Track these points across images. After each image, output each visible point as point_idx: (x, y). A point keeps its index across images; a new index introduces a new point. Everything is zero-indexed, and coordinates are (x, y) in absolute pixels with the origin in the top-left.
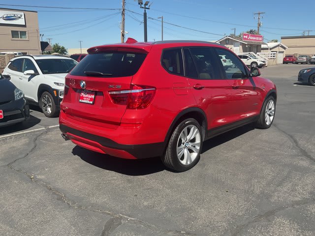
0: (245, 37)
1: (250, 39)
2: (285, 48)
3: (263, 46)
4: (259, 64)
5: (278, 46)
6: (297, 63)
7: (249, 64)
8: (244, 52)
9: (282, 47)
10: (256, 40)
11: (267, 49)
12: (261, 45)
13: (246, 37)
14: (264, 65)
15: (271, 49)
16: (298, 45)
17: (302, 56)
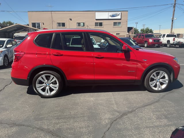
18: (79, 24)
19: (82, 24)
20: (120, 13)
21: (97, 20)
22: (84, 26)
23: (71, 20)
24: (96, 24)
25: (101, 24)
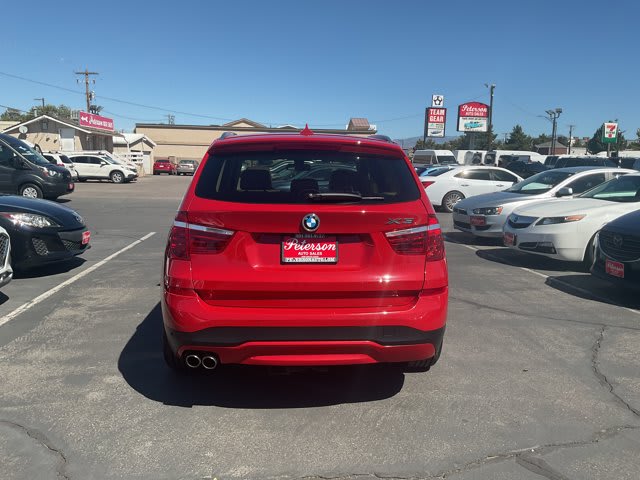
0: (83, 118)
1: (92, 125)
2: (151, 146)
3: (116, 139)
4: (126, 176)
5: (140, 140)
6: (179, 174)
7: (107, 175)
8: (84, 149)
9: (147, 143)
10: (103, 127)
11: (124, 145)
12: (111, 138)
13: (86, 119)
14: (136, 176)
15: (131, 145)
16: (168, 140)
17: (186, 161)
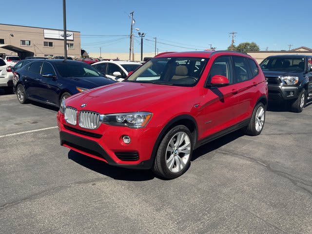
18: (23, 42)
19: (27, 42)
20: (72, 33)
21: (45, 38)
22: (30, 45)
23: (12, 36)
24: (45, 44)
25: (51, 44)
